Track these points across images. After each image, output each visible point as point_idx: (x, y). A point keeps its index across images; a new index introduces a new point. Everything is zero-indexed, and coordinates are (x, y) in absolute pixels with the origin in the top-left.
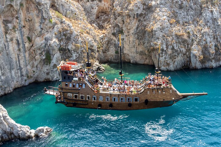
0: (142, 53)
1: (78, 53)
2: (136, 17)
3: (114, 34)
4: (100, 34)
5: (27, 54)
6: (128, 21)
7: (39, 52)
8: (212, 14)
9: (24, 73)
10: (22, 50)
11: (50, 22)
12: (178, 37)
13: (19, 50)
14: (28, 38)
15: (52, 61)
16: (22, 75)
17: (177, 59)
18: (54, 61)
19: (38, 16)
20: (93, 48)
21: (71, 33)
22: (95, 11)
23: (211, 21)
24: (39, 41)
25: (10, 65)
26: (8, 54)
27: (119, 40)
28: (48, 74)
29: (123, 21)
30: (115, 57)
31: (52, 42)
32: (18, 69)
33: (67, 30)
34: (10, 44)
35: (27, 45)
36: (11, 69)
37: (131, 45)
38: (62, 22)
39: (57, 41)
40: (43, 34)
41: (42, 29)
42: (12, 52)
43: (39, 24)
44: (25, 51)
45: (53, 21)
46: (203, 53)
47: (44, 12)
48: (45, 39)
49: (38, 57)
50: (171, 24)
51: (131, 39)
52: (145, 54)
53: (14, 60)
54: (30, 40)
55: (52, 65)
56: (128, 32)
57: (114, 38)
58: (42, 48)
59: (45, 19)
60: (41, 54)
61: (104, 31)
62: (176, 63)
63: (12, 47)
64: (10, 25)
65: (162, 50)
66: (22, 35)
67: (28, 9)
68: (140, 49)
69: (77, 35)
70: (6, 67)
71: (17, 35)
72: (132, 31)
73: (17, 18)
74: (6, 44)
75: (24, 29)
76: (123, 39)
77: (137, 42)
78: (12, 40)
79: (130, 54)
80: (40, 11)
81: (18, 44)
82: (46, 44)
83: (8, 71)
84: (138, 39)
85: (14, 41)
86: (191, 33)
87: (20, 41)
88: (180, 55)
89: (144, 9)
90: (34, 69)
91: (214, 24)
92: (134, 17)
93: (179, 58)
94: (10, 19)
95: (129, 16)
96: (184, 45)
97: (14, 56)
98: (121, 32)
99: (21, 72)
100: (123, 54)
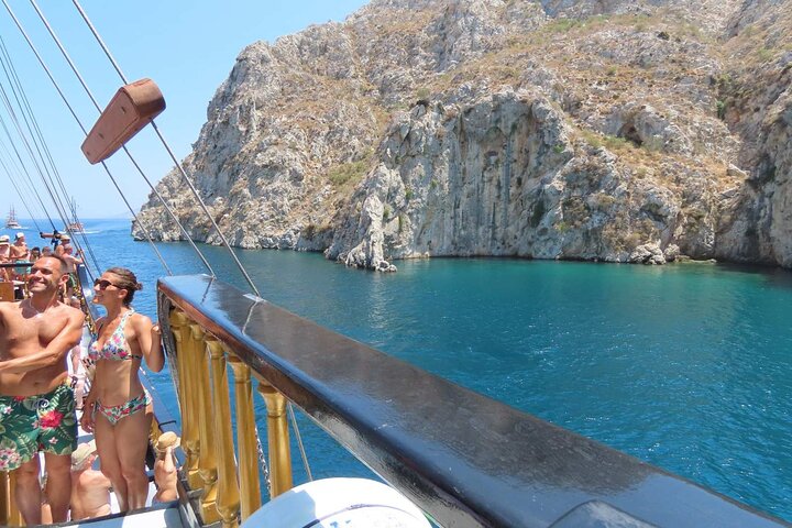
1: (605, 216)
3: (752, 183)
5: (512, 207)
7: (529, 203)
9: (499, 236)
10: (503, 197)
11: (558, 151)
13: (498, 197)
15: (542, 222)
16: (494, 238)
18: (545, 222)
19: (537, 143)
21: (604, 175)
24: (531, 185)
25: (478, 216)
26: (479, 200)
27: (762, 200)
28: (530, 244)
30: (742, 245)
31: (548, 186)
32: (490, 227)
33: (596, 168)
34: (487, 186)
35: (512, 190)
36: (478, 223)
38: (594, 154)
41: (539, 163)
42: (487, 198)
43: (536, 155)
44: (508, 201)
45: (567, 149)
47: (547, 134)
48: (540, 182)
49: (525, 212)
53: (486, 210)
54: (519, 182)
55: (540, 227)
57: (753, 193)
58: (533, 197)
59: (547, 146)
60: (530, 207)
63: (489, 191)
64: (493, 159)
66: (509, 175)
67: (528, 133)
69: (617, 179)
70: (471, 218)
71: (500, 173)
74: (481, 185)
75: (514, 165)
76: (771, 195)
78: (490, 180)
79: (783, 240)
80: (540, 133)
81: (499, 187)
82: (539, 191)
83: (473, 224)
85: (494, 182)
87: (503, 183)
90: (518, 234)
94: (497, 150)
97: (487, 205)
99: (494, 233)
100: (769, 239)
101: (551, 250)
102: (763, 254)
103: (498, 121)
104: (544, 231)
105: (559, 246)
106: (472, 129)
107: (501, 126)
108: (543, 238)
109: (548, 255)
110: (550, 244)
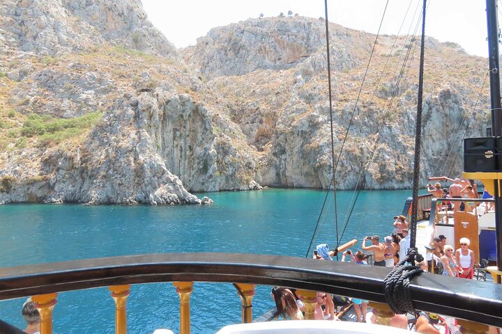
0: (307, 175)
1: (234, 167)
2: (300, 134)
3: (275, 154)
4: (260, 155)
5: (187, 162)
6: (292, 138)
7: (197, 161)
8: (391, 131)
10: (183, 157)
11: (212, 133)
12: (348, 152)
13: (181, 156)
14: (190, 147)
17: (348, 177)
18: (210, 171)
19: (201, 127)
20: (251, 166)
21: (229, 147)
22: (255, 133)
23: (389, 138)
24: (199, 151)
26: (172, 158)
27: (280, 161)
28: (203, 184)
29: (286, 139)
30: (275, 180)
31: (211, 152)
33: (225, 144)
34: (175, 149)
35: (188, 153)
37: (295, 166)
38: (221, 136)
39: (215, 151)
40: (203, 145)
41: (203, 139)
42: (175, 156)
43: (201, 134)
44: (185, 159)
45: (214, 132)
46: (381, 172)
47: (207, 124)
48: (205, 149)
49: (195, 166)
50: (340, 140)
51: (295, 159)
52: (312, 175)
53: (176, 165)
54: (191, 148)
55: (208, 174)
56: (292, 151)
57: (275, 159)
58: (201, 157)
59: (207, 130)
60: (199, 163)
61: (263, 153)
62: (347, 182)
63: (177, 152)
64: (178, 133)
65: (330, 166)
66: (186, 144)
67: (193, 121)
68: (306, 169)
69: (235, 149)
71: (182, 142)
72: (296, 150)
73: (185, 127)
74: (173, 149)
75: (187, 138)
76: (285, 160)
77: (302, 161)
78: (177, 146)
79: (294, 177)
80: (204, 122)
81: (181, 151)
82: (205, 154)
84: (302, 158)
85: (179, 147)
86: (365, 150)
87: (183, 148)
88: (352, 173)
89: (309, 126)
90: (191, 178)
91: (394, 141)
92: (298, 135)
93: (351, 177)
94: (178, 128)
95: (292, 133)
96: (356, 162)
97: (176, 161)
98: (283, 152)
100: (285, 176)
101: (214, 186)
102: (283, 183)
103: (184, 111)
104: (211, 176)
105: (218, 184)
106: (170, 114)
107: (184, 115)
108: (211, 180)
109: (214, 190)
110: (213, 183)
